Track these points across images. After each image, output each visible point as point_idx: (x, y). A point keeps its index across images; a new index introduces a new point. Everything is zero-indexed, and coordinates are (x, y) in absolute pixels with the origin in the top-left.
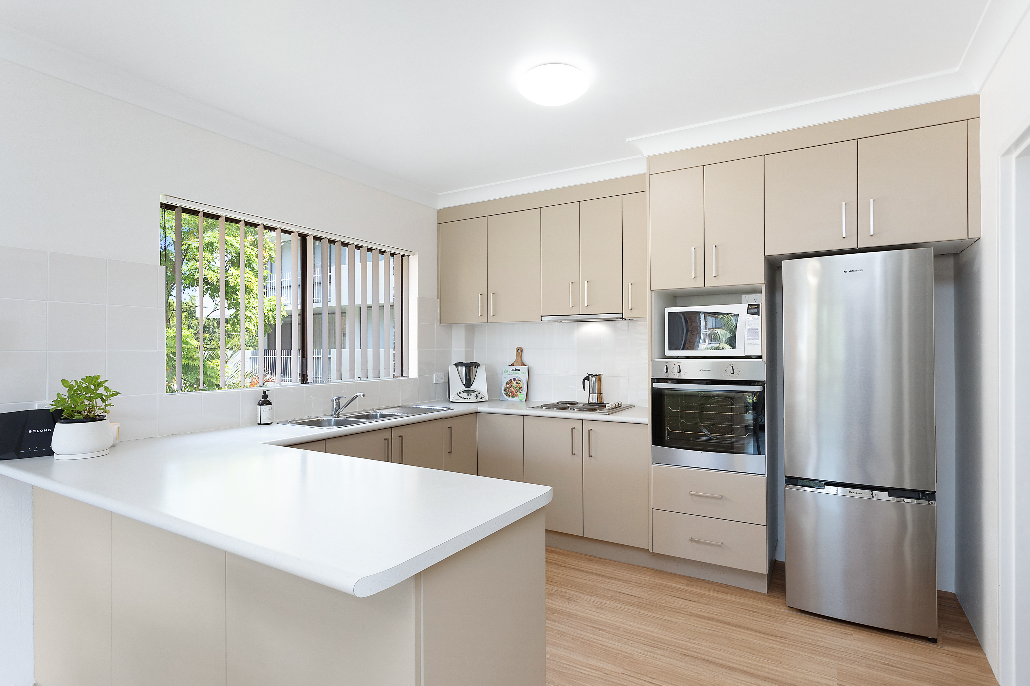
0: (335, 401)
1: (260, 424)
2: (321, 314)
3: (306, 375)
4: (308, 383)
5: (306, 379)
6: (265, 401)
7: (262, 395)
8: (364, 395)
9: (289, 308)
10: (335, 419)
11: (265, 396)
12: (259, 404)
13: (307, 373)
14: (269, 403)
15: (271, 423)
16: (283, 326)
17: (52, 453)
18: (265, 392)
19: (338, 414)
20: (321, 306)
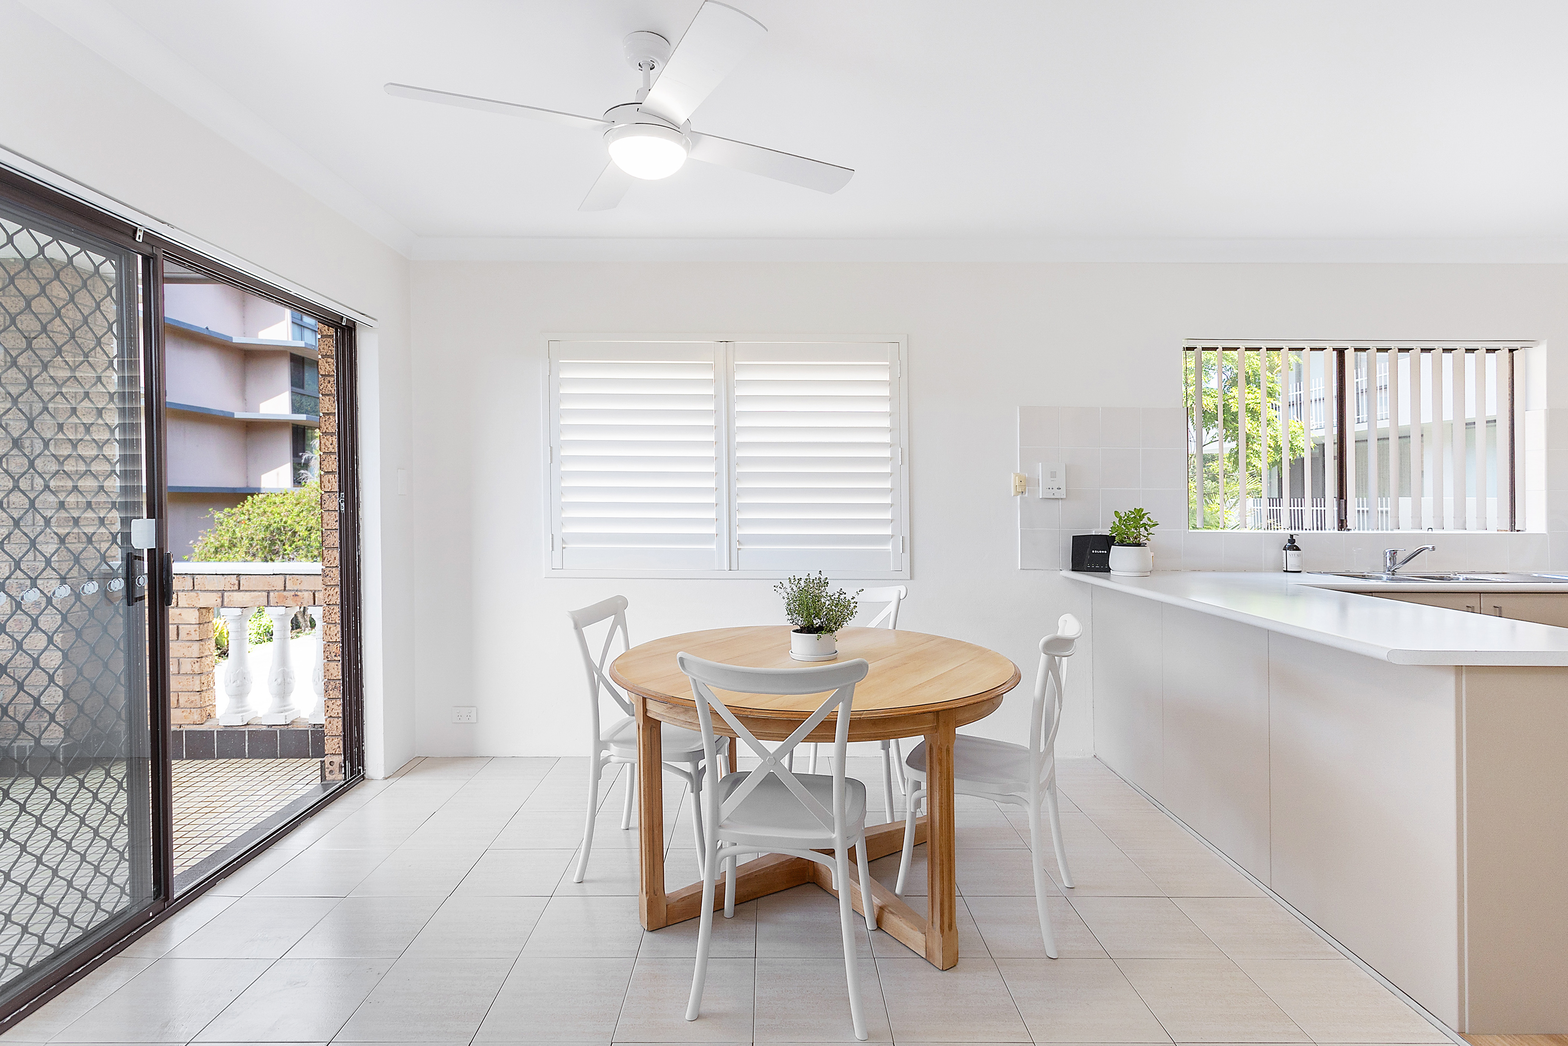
0: (1388, 554)
1: (1286, 571)
2: (1367, 440)
3: (1345, 521)
4: (1349, 530)
5: (1345, 525)
6: (1292, 545)
7: (1289, 540)
8: (1434, 549)
9: (1321, 433)
10: (1389, 576)
11: (1292, 540)
12: (1285, 549)
13: (1346, 518)
14: (1298, 549)
15: (1300, 572)
16: (1313, 459)
17: (1108, 570)
18: (1292, 536)
19: (1394, 571)
20: (1367, 429)
